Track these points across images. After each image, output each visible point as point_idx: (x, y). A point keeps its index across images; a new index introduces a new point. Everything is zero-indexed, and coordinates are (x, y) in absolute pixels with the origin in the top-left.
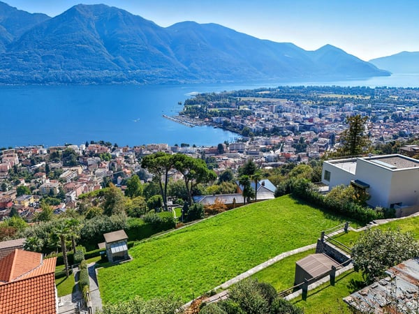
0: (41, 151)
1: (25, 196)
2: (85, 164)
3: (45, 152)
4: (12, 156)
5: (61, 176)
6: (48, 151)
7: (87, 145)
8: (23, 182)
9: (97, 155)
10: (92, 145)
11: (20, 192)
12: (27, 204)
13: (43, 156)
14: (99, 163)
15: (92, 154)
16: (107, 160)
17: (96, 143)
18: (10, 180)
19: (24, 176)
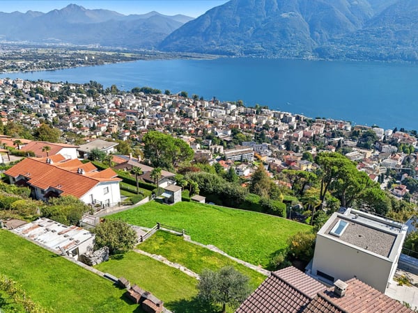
0: (346, 127)
1: (305, 161)
2: (380, 150)
3: (349, 129)
4: (320, 126)
5: (347, 154)
6: (352, 129)
7: (394, 132)
8: (314, 149)
9: (396, 145)
10: (401, 133)
11: (305, 157)
12: (304, 168)
13: (344, 132)
14: (393, 153)
15: (393, 142)
16: (405, 152)
17: (406, 132)
18: (307, 145)
19: (318, 145)
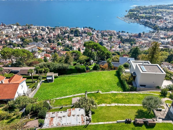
0: (68, 29)
1: (59, 46)
2: (82, 36)
3: (69, 30)
4: (58, 30)
5: (73, 40)
6: (70, 30)
7: (84, 28)
8: (60, 40)
9: (86, 33)
10: (86, 28)
11: (58, 44)
12: (60, 49)
13: (68, 31)
14: (86, 36)
15: (85, 32)
16: (90, 35)
17: (87, 28)
18: (56, 39)
19: (61, 38)
